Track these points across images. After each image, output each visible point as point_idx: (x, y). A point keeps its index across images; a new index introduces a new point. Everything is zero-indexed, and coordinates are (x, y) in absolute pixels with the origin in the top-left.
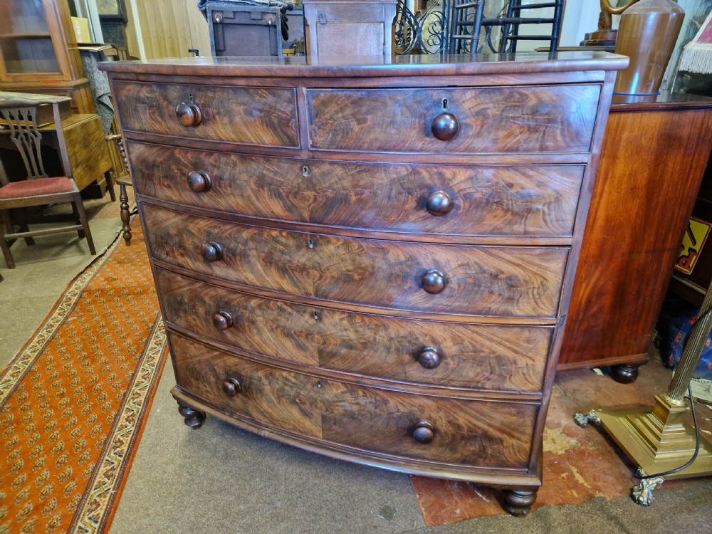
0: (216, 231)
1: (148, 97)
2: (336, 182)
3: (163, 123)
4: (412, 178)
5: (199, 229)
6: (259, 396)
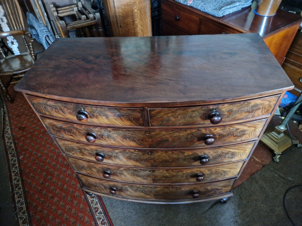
0: (101, 150)
1: (53, 105)
2: (162, 136)
3: (65, 115)
4: (197, 132)
5: (91, 149)
6: (126, 191)
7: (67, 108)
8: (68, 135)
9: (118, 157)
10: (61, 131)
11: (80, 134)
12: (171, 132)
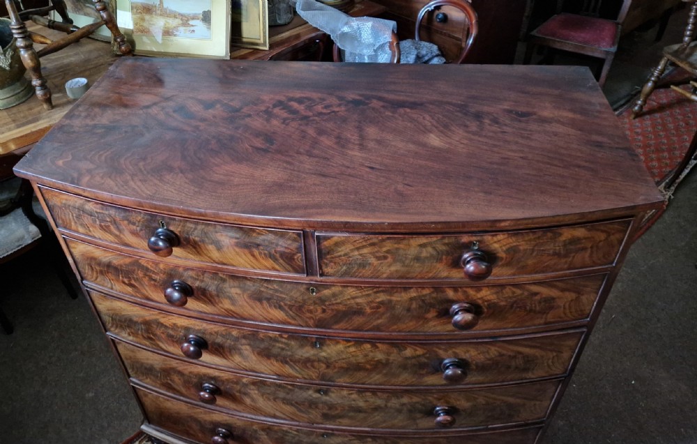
1: (96, 212)
2: (349, 299)
3: (121, 236)
4: (434, 295)
7: (128, 220)
8: (124, 283)
9: (239, 349)
10: (108, 273)
11: (153, 282)
12: (371, 292)
